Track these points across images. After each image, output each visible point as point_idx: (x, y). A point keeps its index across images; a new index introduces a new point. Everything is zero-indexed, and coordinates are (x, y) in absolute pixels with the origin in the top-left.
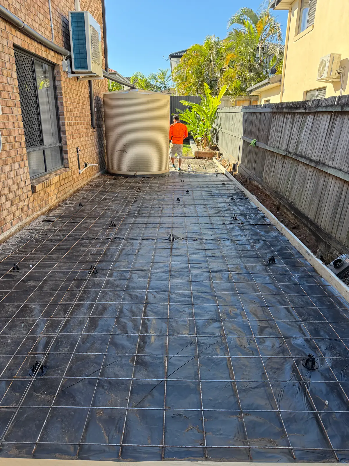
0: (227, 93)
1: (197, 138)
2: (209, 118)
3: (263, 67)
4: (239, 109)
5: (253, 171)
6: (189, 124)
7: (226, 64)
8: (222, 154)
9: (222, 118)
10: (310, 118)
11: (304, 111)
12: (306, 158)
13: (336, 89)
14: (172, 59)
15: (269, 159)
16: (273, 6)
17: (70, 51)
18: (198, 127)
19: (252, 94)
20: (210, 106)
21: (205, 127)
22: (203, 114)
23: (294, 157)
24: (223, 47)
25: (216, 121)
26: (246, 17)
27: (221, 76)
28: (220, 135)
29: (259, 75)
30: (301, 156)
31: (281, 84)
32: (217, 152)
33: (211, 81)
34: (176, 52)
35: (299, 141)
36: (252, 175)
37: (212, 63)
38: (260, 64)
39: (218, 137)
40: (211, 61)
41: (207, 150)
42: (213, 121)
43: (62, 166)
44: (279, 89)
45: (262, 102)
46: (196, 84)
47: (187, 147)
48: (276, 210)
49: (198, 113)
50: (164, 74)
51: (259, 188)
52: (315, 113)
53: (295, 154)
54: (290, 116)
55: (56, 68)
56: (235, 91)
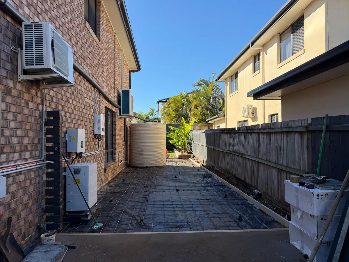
0: (195, 122)
1: (178, 147)
2: (185, 136)
3: (214, 108)
4: (203, 131)
5: (214, 163)
6: (173, 139)
7: (193, 106)
8: (195, 156)
9: (193, 135)
10: (237, 135)
11: (234, 132)
12: (237, 153)
13: (253, 121)
14: (160, 103)
15: (221, 156)
16: (217, 80)
17: (121, 106)
18: (179, 141)
19: (209, 123)
20: (186, 129)
21: (183, 141)
22: (182, 134)
23: (233, 153)
24: (190, 97)
25: (189, 137)
26: (202, 83)
27: (190, 113)
28: (193, 145)
29: (212, 113)
30: (236, 152)
31: (225, 117)
32: (192, 155)
33: (184, 115)
34: (162, 99)
35: (234, 146)
36: (214, 165)
37: (184, 106)
38: (212, 107)
39: (191, 147)
40: (184, 105)
41: (185, 154)
42: (188, 138)
43: (112, 161)
44: (224, 120)
45: (215, 127)
46: (175, 117)
47: (172, 153)
48: (228, 179)
49: (179, 133)
50: (153, 110)
51: (218, 171)
52: (239, 133)
53: (233, 151)
54: (229, 134)
55: (114, 114)
56: (199, 121)
